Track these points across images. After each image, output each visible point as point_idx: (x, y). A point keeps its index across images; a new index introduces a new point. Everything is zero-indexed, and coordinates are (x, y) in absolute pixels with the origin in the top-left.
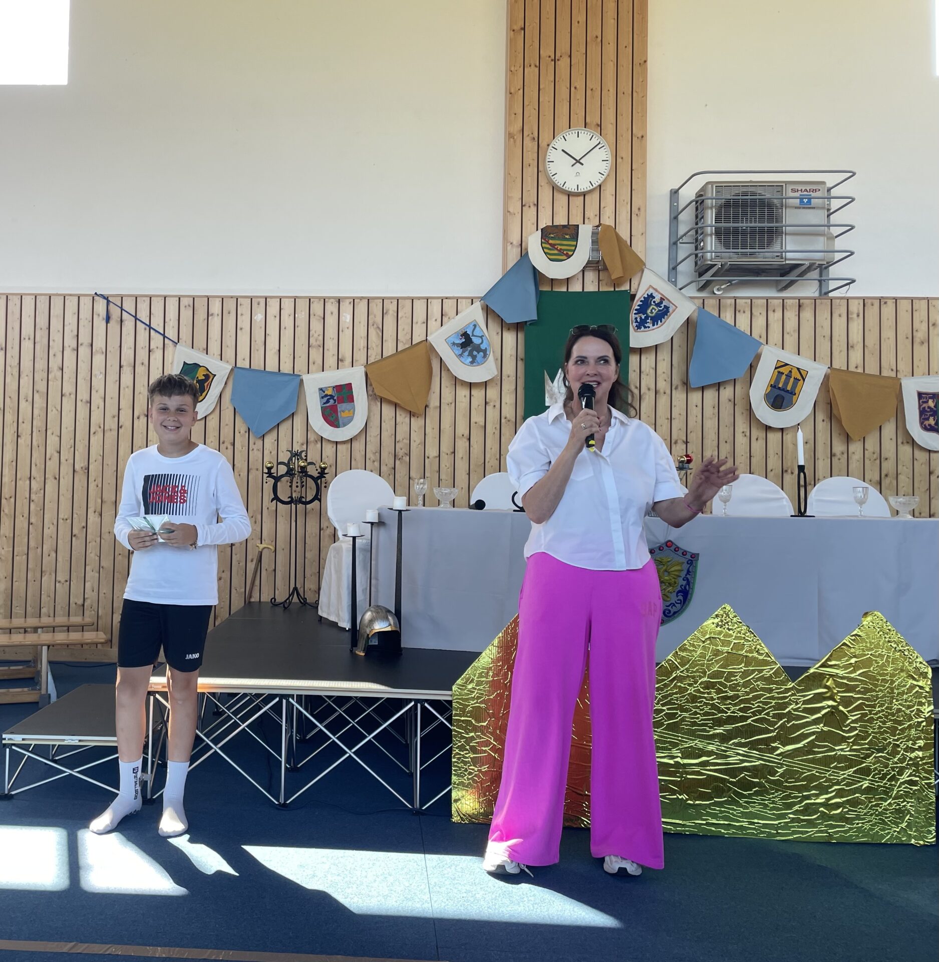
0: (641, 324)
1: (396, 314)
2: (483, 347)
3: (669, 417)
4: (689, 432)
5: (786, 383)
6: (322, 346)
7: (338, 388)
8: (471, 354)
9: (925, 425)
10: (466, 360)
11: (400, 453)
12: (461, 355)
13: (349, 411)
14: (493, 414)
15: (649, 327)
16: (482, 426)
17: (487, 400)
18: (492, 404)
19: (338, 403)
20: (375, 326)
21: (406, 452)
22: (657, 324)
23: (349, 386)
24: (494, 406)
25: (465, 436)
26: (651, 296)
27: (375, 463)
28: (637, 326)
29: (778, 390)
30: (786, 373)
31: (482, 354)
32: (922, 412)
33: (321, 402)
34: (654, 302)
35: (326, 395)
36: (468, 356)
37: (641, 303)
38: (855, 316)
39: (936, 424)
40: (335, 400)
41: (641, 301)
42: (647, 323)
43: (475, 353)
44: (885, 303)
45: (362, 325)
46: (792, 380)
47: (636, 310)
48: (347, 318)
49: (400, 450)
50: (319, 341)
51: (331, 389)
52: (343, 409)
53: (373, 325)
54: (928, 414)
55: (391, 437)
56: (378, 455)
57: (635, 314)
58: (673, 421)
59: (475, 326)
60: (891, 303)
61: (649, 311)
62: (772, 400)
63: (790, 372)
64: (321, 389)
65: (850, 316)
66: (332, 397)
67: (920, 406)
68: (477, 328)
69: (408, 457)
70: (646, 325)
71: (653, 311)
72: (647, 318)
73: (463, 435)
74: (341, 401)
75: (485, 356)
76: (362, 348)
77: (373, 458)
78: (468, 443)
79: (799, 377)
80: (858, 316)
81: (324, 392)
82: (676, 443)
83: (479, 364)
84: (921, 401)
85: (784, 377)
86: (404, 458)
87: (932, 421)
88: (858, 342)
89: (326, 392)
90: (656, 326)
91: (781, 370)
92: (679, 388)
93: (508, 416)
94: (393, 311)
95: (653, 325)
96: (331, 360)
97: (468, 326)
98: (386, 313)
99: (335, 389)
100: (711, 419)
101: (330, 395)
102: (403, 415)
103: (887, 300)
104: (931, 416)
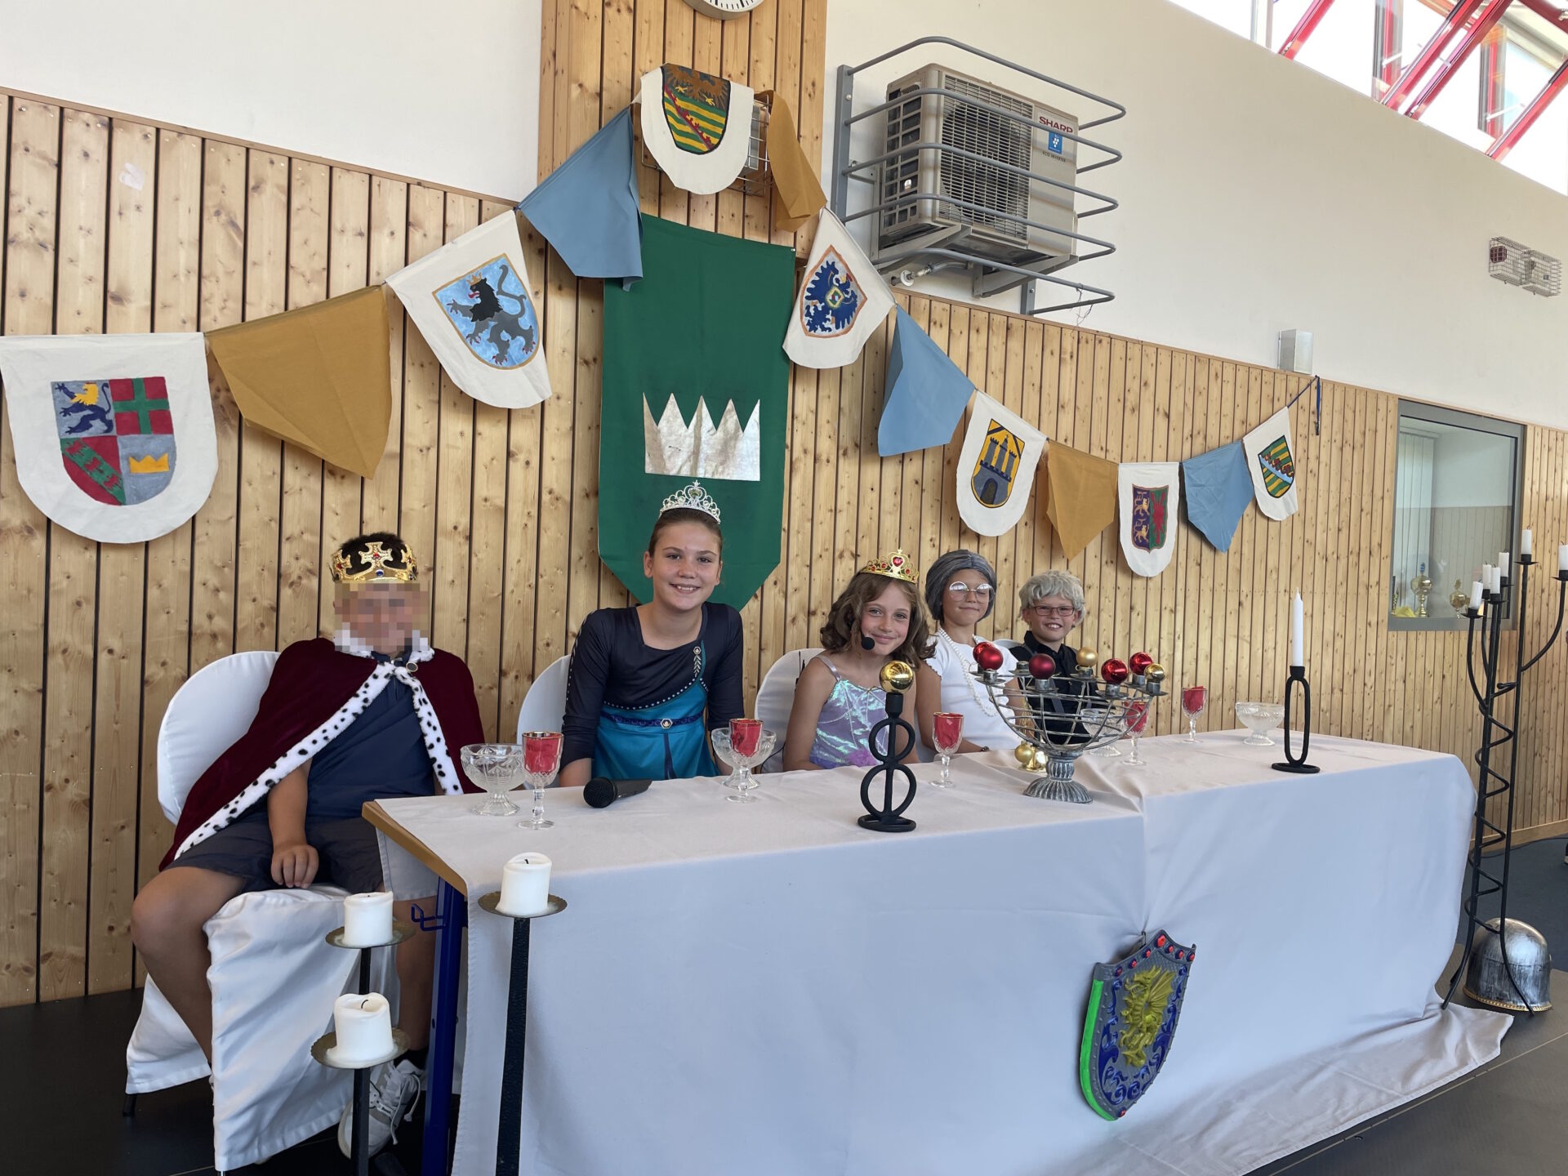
0: (816, 322)
1: (284, 198)
2: (525, 323)
3: (833, 508)
4: (860, 536)
5: (1000, 461)
6: (51, 247)
7: (121, 389)
8: (495, 338)
9: (1137, 538)
10: (485, 351)
11: (293, 568)
12: (473, 337)
13: (157, 457)
14: (522, 480)
15: (830, 330)
16: (498, 508)
17: (512, 448)
18: (522, 458)
19: (121, 432)
20: (223, 217)
21: (310, 566)
22: (843, 327)
23: (156, 387)
24: (528, 463)
25: (460, 529)
26: (831, 268)
27: (222, 595)
28: (809, 324)
29: (990, 472)
30: (1000, 443)
31: (521, 340)
32: (1136, 517)
33: (59, 424)
34: (838, 280)
35: (79, 407)
36: (490, 340)
37: (817, 278)
38: (1068, 356)
39: (1148, 536)
40: (109, 424)
41: (817, 274)
42: (826, 320)
43: (505, 336)
44: (1100, 342)
45: (182, 207)
46: (1007, 454)
47: (809, 290)
48: (133, 179)
49: (293, 560)
50: (43, 229)
51: (96, 389)
52: (136, 450)
53: (218, 213)
54: (1142, 520)
55: (268, 524)
56: (229, 573)
57: (807, 298)
58: (838, 515)
59: (505, 269)
60: (1105, 341)
61: (829, 297)
62: (982, 488)
63: (1006, 440)
64: (61, 387)
65: (1062, 356)
66: (98, 412)
67: (1134, 508)
68: (510, 278)
69: (315, 581)
70: (827, 325)
71: (836, 297)
72: (826, 309)
73: (455, 528)
74: (129, 424)
75: (528, 347)
76: (182, 271)
77: (213, 581)
78: (467, 548)
79: (1016, 453)
80: (1072, 357)
81: (72, 396)
82: (841, 556)
83: (513, 366)
84: (1136, 500)
85: (998, 449)
86: (304, 581)
87: (1144, 533)
88: (1069, 400)
89: (79, 398)
90: (841, 330)
91: (995, 436)
92: (850, 452)
93: (555, 487)
94: (278, 187)
95: (837, 327)
96: (81, 296)
97: (487, 265)
98: (256, 188)
99: (108, 391)
100: (890, 513)
101: (91, 407)
102: (304, 471)
103: (1102, 337)
104: (1144, 523)
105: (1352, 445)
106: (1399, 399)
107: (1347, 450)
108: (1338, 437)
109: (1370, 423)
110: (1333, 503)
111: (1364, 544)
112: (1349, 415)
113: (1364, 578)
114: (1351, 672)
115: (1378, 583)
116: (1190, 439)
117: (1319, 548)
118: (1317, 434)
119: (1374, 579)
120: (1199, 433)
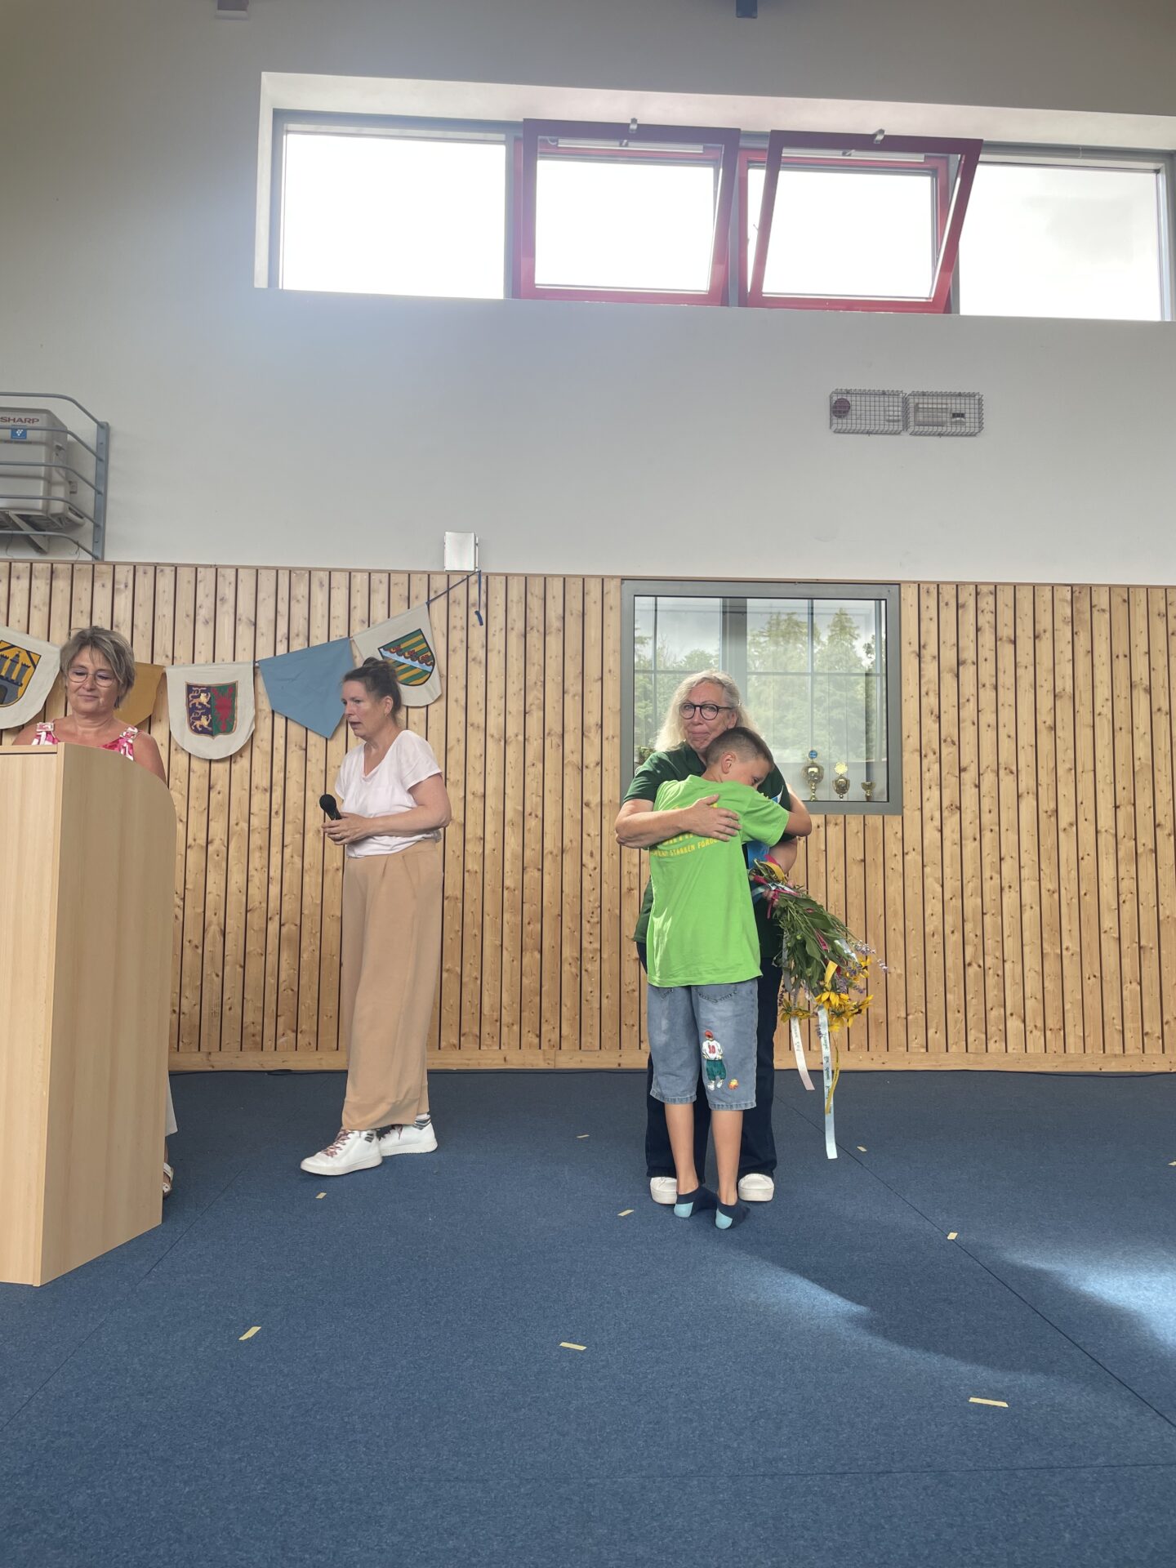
5: (11, 670)
9: (195, 726)
30: (11, 657)
32: (192, 710)
38: (122, 586)
39: (209, 725)
44: (162, 571)
46: (19, 666)
54: (200, 712)
60: (169, 572)
63: (17, 656)
65: (116, 586)
67: (189, 702)
79: (29, 663)
80: (126, 586)
84: (191, 695)
85: (8, 663)
87: (204, 722)
88: (124, 620)
91: (6, 653)
103: (162, 567)
104: (202, 714)
105: (542, 630)
106: (622, 579)
107: (534, 639)
108: (520, 625)
109: (575, 605)
110: (515, 686)
111: (572, 722)
112: (535, 603)
113: (573, 758)
114: (557, 851)
115: (601, 763)
116: (285, 642)
117: (491, 730)
118: (481, 624)
119: (591, 757)
120: (298, 635)
